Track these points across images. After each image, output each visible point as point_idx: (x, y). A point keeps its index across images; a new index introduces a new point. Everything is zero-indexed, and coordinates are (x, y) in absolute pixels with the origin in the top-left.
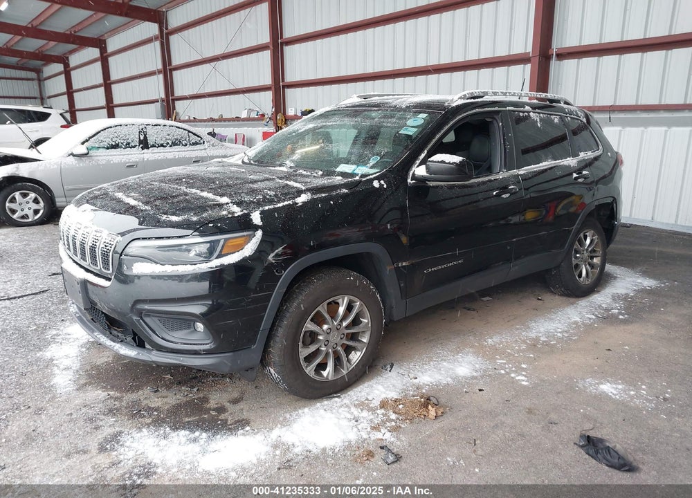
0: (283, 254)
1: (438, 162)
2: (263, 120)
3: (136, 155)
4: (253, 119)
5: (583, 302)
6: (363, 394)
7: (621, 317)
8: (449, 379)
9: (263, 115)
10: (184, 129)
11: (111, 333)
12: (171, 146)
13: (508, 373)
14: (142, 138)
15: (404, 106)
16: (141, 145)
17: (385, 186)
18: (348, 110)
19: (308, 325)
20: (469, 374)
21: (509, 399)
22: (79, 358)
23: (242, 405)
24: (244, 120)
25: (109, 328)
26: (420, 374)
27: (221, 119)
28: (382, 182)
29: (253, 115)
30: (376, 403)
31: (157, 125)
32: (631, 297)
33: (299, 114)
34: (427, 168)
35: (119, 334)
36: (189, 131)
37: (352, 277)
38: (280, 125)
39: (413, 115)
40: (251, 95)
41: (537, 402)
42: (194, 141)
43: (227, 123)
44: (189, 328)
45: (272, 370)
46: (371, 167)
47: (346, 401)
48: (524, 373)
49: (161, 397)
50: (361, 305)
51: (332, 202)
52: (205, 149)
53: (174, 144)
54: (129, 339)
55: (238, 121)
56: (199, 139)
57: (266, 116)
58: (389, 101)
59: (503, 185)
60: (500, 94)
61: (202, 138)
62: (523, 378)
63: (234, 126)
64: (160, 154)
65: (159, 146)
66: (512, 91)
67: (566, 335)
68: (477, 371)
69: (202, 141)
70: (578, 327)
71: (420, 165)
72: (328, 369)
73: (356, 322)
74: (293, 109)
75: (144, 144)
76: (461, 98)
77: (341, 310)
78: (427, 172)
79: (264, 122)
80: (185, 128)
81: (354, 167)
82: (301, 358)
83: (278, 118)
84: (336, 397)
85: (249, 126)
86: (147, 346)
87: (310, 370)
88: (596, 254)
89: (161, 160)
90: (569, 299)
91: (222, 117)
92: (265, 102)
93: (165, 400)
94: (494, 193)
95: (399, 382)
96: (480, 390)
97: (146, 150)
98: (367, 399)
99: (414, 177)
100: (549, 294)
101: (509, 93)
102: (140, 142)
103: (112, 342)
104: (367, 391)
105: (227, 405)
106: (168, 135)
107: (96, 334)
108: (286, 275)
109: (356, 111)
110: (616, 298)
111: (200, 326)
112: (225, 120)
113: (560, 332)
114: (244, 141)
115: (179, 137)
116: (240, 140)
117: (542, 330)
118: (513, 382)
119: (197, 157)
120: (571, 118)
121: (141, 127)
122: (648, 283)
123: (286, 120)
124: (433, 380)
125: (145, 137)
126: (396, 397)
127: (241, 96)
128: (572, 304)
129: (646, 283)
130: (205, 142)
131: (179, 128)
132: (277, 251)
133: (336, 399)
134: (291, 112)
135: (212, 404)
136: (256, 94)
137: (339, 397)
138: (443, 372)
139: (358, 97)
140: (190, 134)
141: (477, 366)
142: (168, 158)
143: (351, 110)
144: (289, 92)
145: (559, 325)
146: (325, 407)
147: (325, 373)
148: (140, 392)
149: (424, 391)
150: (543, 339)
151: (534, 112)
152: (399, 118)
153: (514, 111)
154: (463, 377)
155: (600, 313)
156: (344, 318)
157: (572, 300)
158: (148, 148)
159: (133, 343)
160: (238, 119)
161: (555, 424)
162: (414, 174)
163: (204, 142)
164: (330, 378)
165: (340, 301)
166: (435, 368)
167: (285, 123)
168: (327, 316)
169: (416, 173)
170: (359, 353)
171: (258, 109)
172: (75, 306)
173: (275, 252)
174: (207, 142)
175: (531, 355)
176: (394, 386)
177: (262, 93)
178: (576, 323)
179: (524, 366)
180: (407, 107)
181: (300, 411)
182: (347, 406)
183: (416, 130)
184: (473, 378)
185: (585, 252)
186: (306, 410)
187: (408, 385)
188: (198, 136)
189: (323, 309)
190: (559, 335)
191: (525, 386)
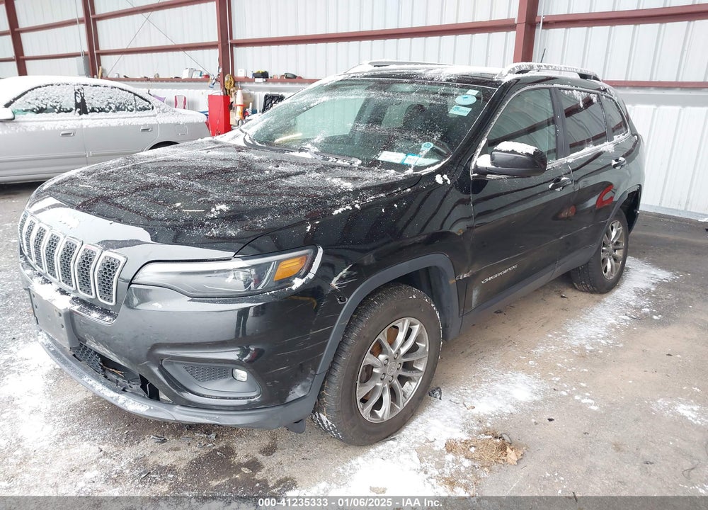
0: (348, 277)
1: (507, 152)
2: (208, 81)
3: (73, 121)
4: (196, 80)
5: (609, 299)
6: (420, 432)
7: (655, 317)
8: (510, 407)
9: (208, 76)
10: (129, 92)
11: (106, 377)
12: (114, 111)
13: (571, 395)
14: (79, 100)
15: (444, 80)
16: (78, 110)
17: (449, 182)
18: (369, 81)
19: (368, 359)
20: (530, 399)
21: (587, 430)
22: (48, 395)
23: (278, 457)
24: (185, 81)
25: (104, 370)
26: (475, 402)
27: (157, 79)
28: (445, 177)
29: (196, 75)
30: (440, 446)
31: (96, 86)
32: (654, 293)
33: (250, 76)
34: (492, 159)
35: (120, 380)
36: (135, 95)
37: (414, 295)
38: (228, 88)
39: (461, 92)
40: (193, 53)
41: (619, 434)
42: (142, 107)
43: (165, 83)
44: (226, 376)
45: (324, 418)
46: (426, 156)
47: (403, 444)
48: (587, 394)
49: (171, 449)
50: (421, 328)
51: (396, 206)
52: (155, 116)
53: (118, 109)
54: (136, 387)
55: (177, 81)
56: (148, 103)
57: (211, 77)
58: (420, 71)
59: (556, 176)
60: (544, 68)
61: (150, 103)
62: (590, 401)
63: (173, 87)
64: (102, 121)
65: (100, 111)
66: (554, 65)
67: (610, 342)
68: (536, 394)
69: (150, 107)
70: (617, 330)
71: (481, 154)
72: (383, 407)
73: (414, 348)
74: (243, 70)
75: (82, 108)
76: (510, 72)
77: (401, 336)
78: (493, 163)
79: (209, 84)
80: (130, 90)
81: (402, 156)
82: (358, 399)
83: (226, 79)
84: (391, 440)
85: (189, 88)
86: (163, 396)
87: (365, 412)
88: (619, 247)
89: (103, 128)
90: (593, 295)
91: (158, 76)
92: (210, 61)
93: (178, 454)
94: (550, 186)
95: (456, 413)
96: (550, 420)
97: (84, 116)
98: (428, 441)
99: (477, 170)
100: (570, 290)
101: (551, 67)
102: (77, 105)
103: (112, 392)
104: (424, 428)
105: (260, 457)
106: (111, 98)
107: (85, 379)
108: (349, 302)
109: (381, 82)
110: (640, 293)
111: (242, 374)
112: (162, 80)
113: (603, 339)
114: (185, 104)
115: (123, 101)
116: (181, 103)
117: (582, 335)
118: (581, 407)
119: (146, 124)
120: (606, 96)
121: (77, 88)
122: (664, 275)
123: (235, 82)
124: (494, 410)
125: (83, 100)
126: (465, 438)
127: (181, 53)
128: (599, 301)
129: (661, 275)
130: (155, 108)
131: (123, 90)
132: (341, 273)
133: (391, 442)
134: (240, 73)
135: (240, 457)
136: (199, 52)
137: (394, 439)
138: (500, 397)
139: (370, 64)
140: (136, 97)
141: (534, 387)
142: (112, 125)
143: (375, 81)
144: (237, 50)
145: (597, 330)
146: (382, 454)
147: (380, 413)
148: (142, 444)
149: (489, 425)
150: (589, 348)
151: (577, 90)
152: (443, 94)
153: (560, 89)
154: (525, 403)
155: (631, 312)
156: (402, 345)
157: (597, 297)
158: (87, 113)
159: (142, 393)
160: (177, 79)
161: (651, 463)
162: (476, 166)
163: (153, 108)
164: (386, 418)
165: (400, 325)
166: (489, 392)
167: (234, 86)
168: (387, 345)
169: (478, 164)
170: (414, 384)
171: (201, 69)
172: (45, 335)
173: (338, 277)
174: (157, 107)
175: (585, 370)
176: (452, 420)
177: (206, 51)
178: (613, 326)
179: (584, 385)
180: (448, 80)
181: (354, 462)
182: (407, 452)
183: (470, 110)
184: (536, 403)
185: (610, 245)
186: (360, 459)
187: (467, 417)
188: (146, 101)
189: (383, 337)
190: (603, 342)
191: (596, 413)
